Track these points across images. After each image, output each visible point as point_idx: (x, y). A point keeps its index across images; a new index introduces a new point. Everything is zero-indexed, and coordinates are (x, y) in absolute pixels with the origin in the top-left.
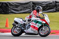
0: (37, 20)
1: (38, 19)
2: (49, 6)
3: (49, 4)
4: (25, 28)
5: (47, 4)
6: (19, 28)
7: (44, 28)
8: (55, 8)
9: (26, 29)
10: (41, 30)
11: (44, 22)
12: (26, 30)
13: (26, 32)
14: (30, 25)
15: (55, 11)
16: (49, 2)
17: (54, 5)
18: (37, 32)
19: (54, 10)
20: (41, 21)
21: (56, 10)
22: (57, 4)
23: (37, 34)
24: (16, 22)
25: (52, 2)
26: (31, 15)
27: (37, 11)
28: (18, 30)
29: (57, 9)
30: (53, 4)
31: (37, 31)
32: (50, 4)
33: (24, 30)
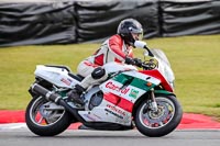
0: (126, 73)
1: (130, 70)
2: (52, 22)
3: (50, 12)
4: (83, 104)
5: (44, 14)
6: (58, 103)
7: (155, 105)
8: (74, 28)
9: (86, 108)
10: (145, 111)
11: (157, 82)
12: (86, 112)
13: (87, 119)
14: (100, 94)
15: (73, 38)
16: (51, 5)
17: (70, 16)
18: (128, 118)
19: (71, 34)
20: (144, 77)
21: (78, 35)
22: (80, 12)
23: (131, 127)
24: (44, 81)
25: (62, 6)
26: (102, 55)
27: (123, 38)
28: (54, 111)
29: (80, 31)
30: (65, 12)
31: (130, 114)
32: (55, 14)
33: (78, 110)
